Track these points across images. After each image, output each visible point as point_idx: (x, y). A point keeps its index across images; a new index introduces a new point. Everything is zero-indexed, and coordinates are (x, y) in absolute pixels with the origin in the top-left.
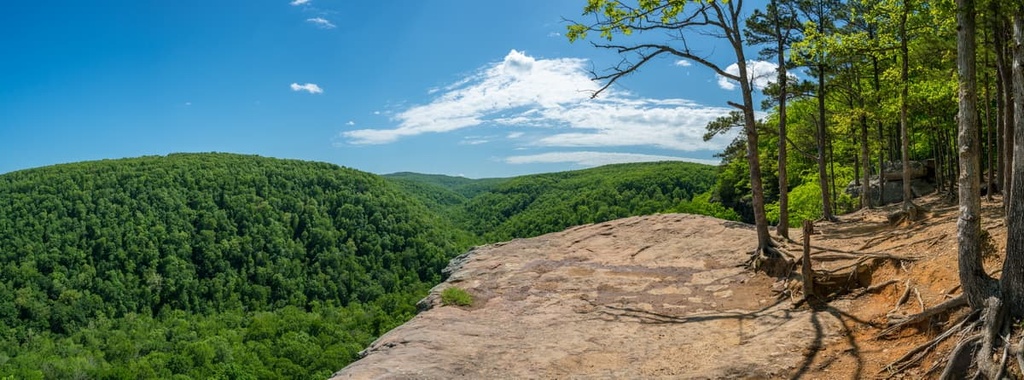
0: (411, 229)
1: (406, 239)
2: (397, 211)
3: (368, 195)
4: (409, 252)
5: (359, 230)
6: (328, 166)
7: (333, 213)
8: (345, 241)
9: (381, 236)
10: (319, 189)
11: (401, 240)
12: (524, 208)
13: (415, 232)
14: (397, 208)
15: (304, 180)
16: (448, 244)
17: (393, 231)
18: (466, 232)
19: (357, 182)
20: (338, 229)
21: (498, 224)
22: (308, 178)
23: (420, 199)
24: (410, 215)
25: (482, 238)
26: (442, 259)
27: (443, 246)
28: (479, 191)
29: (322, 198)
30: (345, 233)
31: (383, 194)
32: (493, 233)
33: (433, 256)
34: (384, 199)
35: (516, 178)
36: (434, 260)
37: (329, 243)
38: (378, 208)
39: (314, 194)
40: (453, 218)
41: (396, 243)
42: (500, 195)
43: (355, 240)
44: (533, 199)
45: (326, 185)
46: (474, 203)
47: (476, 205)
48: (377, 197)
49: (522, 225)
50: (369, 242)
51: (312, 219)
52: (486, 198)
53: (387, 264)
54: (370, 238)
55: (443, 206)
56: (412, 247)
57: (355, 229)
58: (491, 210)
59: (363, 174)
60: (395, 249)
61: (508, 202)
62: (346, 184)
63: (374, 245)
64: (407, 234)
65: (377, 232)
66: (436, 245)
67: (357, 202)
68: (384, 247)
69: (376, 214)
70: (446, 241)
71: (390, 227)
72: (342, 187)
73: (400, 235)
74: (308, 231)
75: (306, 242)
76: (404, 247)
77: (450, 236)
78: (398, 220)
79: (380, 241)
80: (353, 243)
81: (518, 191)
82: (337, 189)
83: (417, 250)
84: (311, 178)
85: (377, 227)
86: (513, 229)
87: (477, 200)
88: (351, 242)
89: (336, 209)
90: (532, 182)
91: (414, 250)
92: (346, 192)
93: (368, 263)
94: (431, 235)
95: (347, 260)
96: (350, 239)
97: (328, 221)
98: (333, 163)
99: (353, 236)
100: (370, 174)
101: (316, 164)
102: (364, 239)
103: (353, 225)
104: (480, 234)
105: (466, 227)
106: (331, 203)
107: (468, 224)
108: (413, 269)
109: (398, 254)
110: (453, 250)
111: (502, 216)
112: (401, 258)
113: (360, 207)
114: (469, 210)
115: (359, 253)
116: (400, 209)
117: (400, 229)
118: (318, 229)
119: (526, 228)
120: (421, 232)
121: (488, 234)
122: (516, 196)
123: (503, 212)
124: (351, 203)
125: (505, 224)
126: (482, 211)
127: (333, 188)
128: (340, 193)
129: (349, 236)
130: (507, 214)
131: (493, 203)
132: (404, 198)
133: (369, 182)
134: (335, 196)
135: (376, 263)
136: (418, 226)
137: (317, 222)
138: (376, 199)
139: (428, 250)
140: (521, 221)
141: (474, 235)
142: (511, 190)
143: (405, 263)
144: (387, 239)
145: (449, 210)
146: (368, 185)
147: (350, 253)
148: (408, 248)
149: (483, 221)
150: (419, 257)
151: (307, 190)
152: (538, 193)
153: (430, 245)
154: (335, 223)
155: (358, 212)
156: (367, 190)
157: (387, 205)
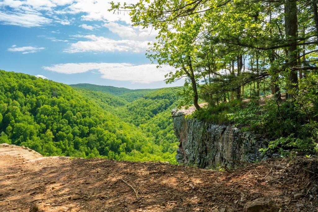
0: (93, 122)
1: (89, 128)
2: (83, 110)
3: (61, 99)
4: (92, 137)
5: (55, 123)
6: (27, 77)
7: (33, 112)
8: (44, 131)
9: (72, 127)
10: (21, 94)
11: (86, 129)
12: (165, 109)
13: (96, 124)
14: (83, 107)
15: (6, 86)
16: (118, 131)
17: (81, 123)
18: (128, 123)
19: (52, 89)
20: (38, 123)
21: (149, 119)
22: (10, 85)
23: (96, 102)
24: (92, 112)
25: (139, 127)
26: (114, 141)
27: (114, 132)
28: (136, 97)
29: (23, 101)
30: (44, 126)
31: (72, 98)
32: (146, 124)
33: (108, 139)
34: (73, 102)
35: (161, 89)
36: (109, 142)
37: (31, 134)
38: (69, 108)
39: (15, 98)
40: (120, 115)
41: (83, 131)
42: (150, 100)
43: (52, 130)
44: (172, 103)
45: (27, 91)
46: (133, 105)
47: (135, 106)
48: (68, 100)
49: (165, 119)
50: (63, 131)
51: (15, 116)
52: (141, 102)
53: (76, 146)
54: (64, 129)
55: (113, 107)
56: (94, 133)
57: (52, 123)
58: (144, 110)
59: (57, 84)
60: (82, 135)
61: (156, 105)
62: (43, 91)
63: (67, 133)
64: (90, 125)
65: (69, 124)
66: (110, 131)
67: (53, 104)
68: (74, 134)
69: (68, 112)
70: (117, 129)
71: (78, 121)
72: (41, 92)
73: (86, 126)
74: (13, 126)
75: (10, 134)
76: (88, 134)
77: (119, 126)
78: (84, 116)
79: (71, 130)
80: (51, 133)
81: (162, 98)
82: (37, 94)
83: (98, 136)
84: (13, 85)
85: (69, 120)
86: (159, 122)
87: (135, 103)
88: (49, 132)
89: (35, 108)
90: (171, 92)
91: (96, 135)
92: (44, 97)
93: (63, 146)
94: (106, 126)
95: (47, 145)
96: (48, 130)
97: (30, 118)
98: (31, 75)
99: (50, 127)
100: (62, 85)
101: (17, 74)
102: (58, 130)
103: (50, 120)
104: (138, 125)
105: (128, 121)
106: (32, 104)
107: (129, 119)
108: (95, 149)
109: (85, 138)
110: (121, 135)
111: (151, 113)
112: (87, 141)
113: (56, 107)
114: (130, 109)
115: (56, 139)
116: (85, 109)
117: (85, 122)
118: (21, 124)
119: (167, 121)
120: (100, 123)
121: (142, 125)
122: (161, 101)
123: (152, 111)
124: (48, 104)
125: (154, 119)
126: (138, 110)
127: (33, 93)
128: (39, 97)
129: (47, 128)
130: (155, 112)
131: (146, 105)
132: (87, 101)
133: (62, 90)
134: (34, 99)
135: (69, 146)
136: (98, 120)
137: (20, 118)
138: (67, 101)
139: (105, 135)
140: (164, 117)
141: (134, 125)
142: (158, 97)
143: (88, 144)
144: (76, 129)
145: (117, 109)
146: (61, 92)
147: (49, 140)
148: (91, 134)
149: (139, 117)
150: (99, 140)
151: (10, 94)
152: (175, 99)
153: (106, 132)
154: (35, 119)
155: (54, 111)
156: (60, 95)
157: (75, 106)
